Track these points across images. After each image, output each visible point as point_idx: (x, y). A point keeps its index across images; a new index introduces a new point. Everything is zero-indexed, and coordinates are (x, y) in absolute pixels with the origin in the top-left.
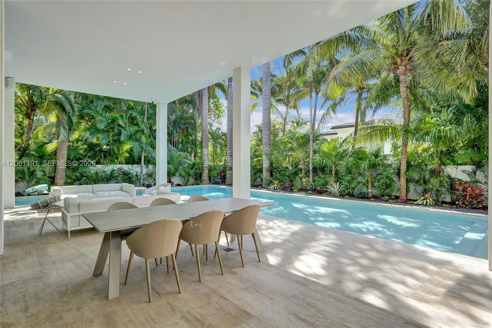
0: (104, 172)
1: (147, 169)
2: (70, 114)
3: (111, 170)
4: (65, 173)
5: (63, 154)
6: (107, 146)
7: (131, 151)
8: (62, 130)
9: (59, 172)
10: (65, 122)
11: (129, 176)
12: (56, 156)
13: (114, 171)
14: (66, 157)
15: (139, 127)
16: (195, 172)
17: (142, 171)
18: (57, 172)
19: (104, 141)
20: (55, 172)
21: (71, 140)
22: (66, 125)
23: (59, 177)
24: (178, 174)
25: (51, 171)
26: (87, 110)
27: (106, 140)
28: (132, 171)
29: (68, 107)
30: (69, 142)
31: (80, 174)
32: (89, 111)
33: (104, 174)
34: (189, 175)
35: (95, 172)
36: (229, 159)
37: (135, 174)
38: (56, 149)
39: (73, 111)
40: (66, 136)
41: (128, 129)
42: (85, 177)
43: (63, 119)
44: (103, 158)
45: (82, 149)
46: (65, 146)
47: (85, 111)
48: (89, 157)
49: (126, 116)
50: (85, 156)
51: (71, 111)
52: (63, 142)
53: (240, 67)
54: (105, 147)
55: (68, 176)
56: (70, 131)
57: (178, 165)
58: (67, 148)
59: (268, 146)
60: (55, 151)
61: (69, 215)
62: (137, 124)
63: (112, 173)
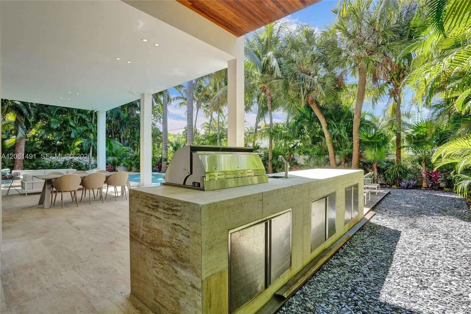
0: (57, 162)
1: (95, 161)
2: (27, 117)
3: (63, 161)
4: (22, 164)
5: (21, 148)
6: (60, 142)
7: (80, 146)
8: (20, 129)
9: (18, 162)
10: (23, 123)
11: (79, 165)
12: (15, 150)
13: (66, 161)
14: (23, 150)
15: (88, 127)
16: (136, 163)
17: (90, 162)
18: (16, 162)
19: (57, 138)
20: (14, 163)
21: (28, 136)
22: (23, 125)
23: (17, 166)
24: (122, 164)
25: (10, 161)
26: (42, 113)
27: (59, 137)
28: (81, 162)
29: (25, 111)
30: (27, 138)
31: (36, 164)
32: (45, 114)
33: (57, 164)
34: (132, 165)
35: (49, 162)
36: (164, 152)
37: (84, 164)
38: (15, 144)
39: (30, 114)
40: (24, 134)
41: (77, 129)
42: (41, 166)
43: (21, 120)
44: (57, 151)
45: (39, 144)
46: (22, 142)
47: (41, 114)
48: (44, 151)
49: (76, 118)
50: (41, 150)
51: (28, 115)
52: (21, 138)
53: (144, 93)
54: (58, 142)
55: (26, 166)
56: (27, 130)
57: (122, 157)
58: (24, 144)
59: (191, 142)
60: (13, 146)
61: (26, 183)
62: (86, 125)
63: (64, 163)
